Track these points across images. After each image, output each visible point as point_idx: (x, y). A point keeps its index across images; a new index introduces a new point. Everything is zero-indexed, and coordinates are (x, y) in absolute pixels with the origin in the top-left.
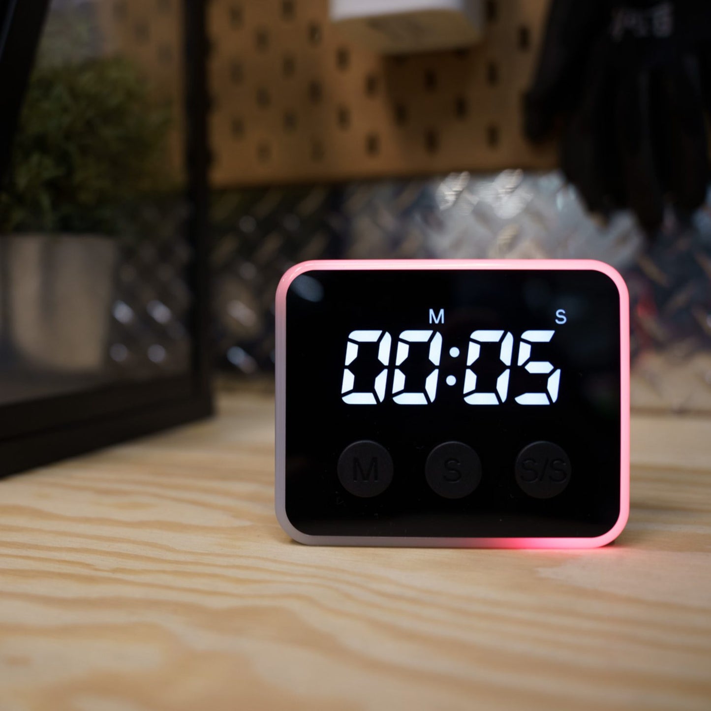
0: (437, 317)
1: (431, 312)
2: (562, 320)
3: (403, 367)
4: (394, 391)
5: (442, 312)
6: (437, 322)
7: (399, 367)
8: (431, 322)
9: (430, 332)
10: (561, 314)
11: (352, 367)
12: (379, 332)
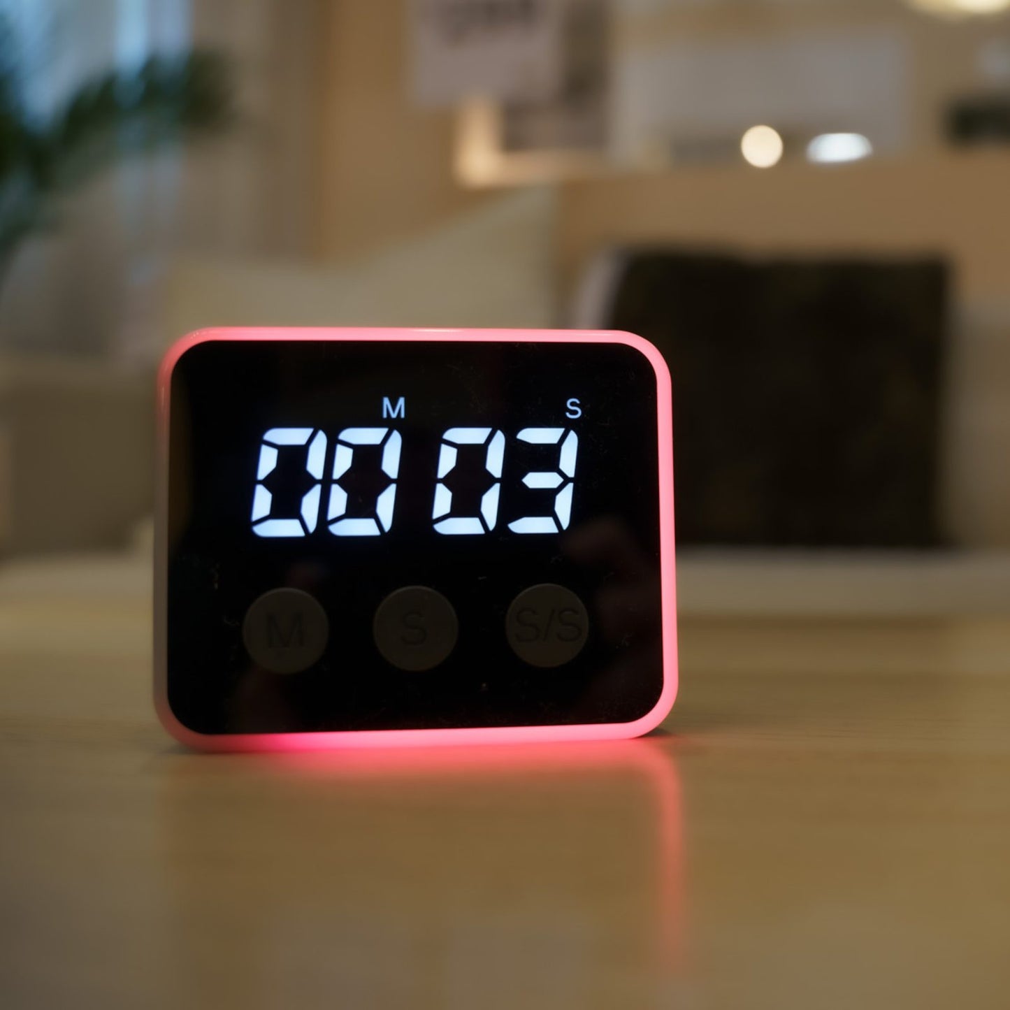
0: (394, 409)
1: (386, 402)
2: (575, 412)
3: (344, 482)
4: (331, 516)
5: (401, 401)
6: (394, 415)
7: (338, 482)
8: (385, 415)
9: (384, 431)
10: (572, 404)
11: (267, 483)
12: (309, 431)
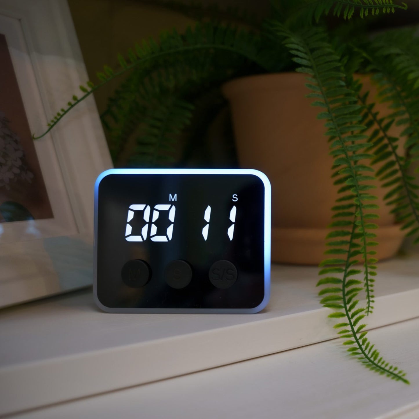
0: (173, 198)
1: (170, 195)
2: (235, 199)
3: (156, 223)
4: (152, 234)
5: (176, 195)
6: (173, 200)
7: (154, 223)
8: (170, 200)
9: (170, 205)
10: (235, 196)
11: (130, 223)
12: (144, 205)
